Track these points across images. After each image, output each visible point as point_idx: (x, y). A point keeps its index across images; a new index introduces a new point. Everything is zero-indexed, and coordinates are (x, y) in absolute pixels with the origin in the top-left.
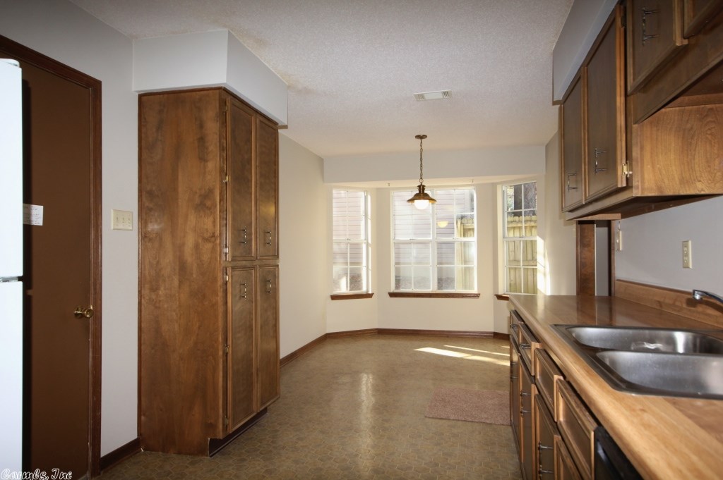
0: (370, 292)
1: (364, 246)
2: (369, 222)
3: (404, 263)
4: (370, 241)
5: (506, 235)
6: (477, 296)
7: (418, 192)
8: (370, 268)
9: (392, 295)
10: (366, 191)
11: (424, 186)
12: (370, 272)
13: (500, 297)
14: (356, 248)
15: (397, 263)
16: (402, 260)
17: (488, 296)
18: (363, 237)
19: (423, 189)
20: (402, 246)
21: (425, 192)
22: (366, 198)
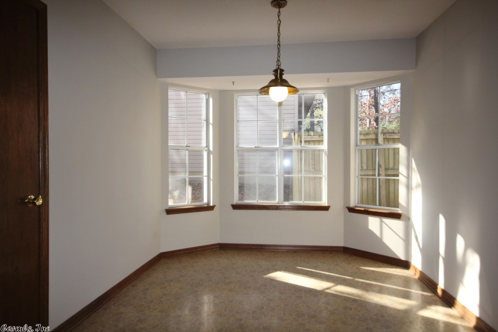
0: (211, 205)
1: (205, 154)
2: (211, 127)
3: (249, 173)
4: (211, 149)
5: (359, 143)
6: (326, 208)
7: (273, 77)
8: (211, 178)
9: (236, 207)
10: (208, 94)
11: (282, 71)
12: (211, 182)
13: (352, 210)
14: (196, 156)
15: (241, 173)
16: (246, 170)
17: (338, 208)
18: (204, 144)
19: (281, 74)
20: (245, 154)
21: (284, 77)
22: (207, 101)
